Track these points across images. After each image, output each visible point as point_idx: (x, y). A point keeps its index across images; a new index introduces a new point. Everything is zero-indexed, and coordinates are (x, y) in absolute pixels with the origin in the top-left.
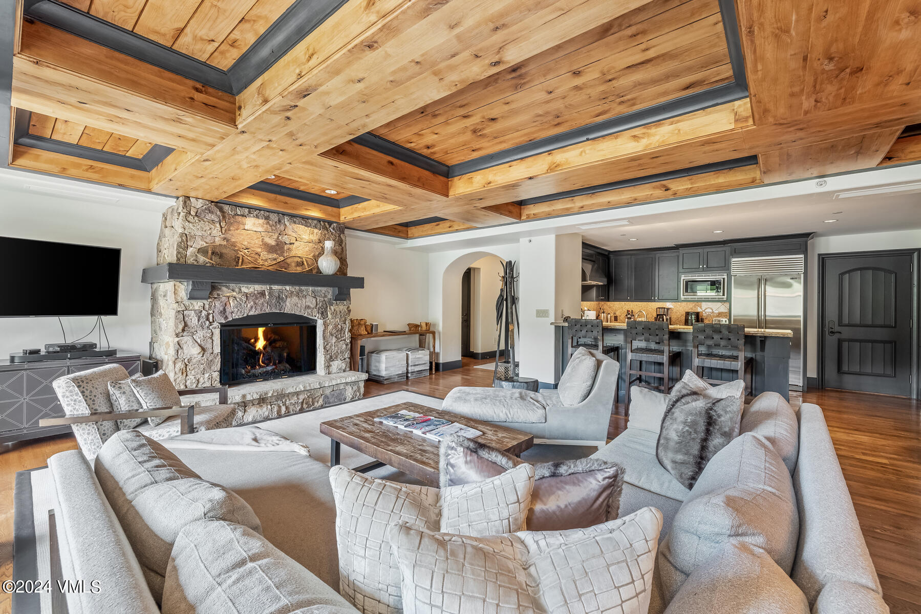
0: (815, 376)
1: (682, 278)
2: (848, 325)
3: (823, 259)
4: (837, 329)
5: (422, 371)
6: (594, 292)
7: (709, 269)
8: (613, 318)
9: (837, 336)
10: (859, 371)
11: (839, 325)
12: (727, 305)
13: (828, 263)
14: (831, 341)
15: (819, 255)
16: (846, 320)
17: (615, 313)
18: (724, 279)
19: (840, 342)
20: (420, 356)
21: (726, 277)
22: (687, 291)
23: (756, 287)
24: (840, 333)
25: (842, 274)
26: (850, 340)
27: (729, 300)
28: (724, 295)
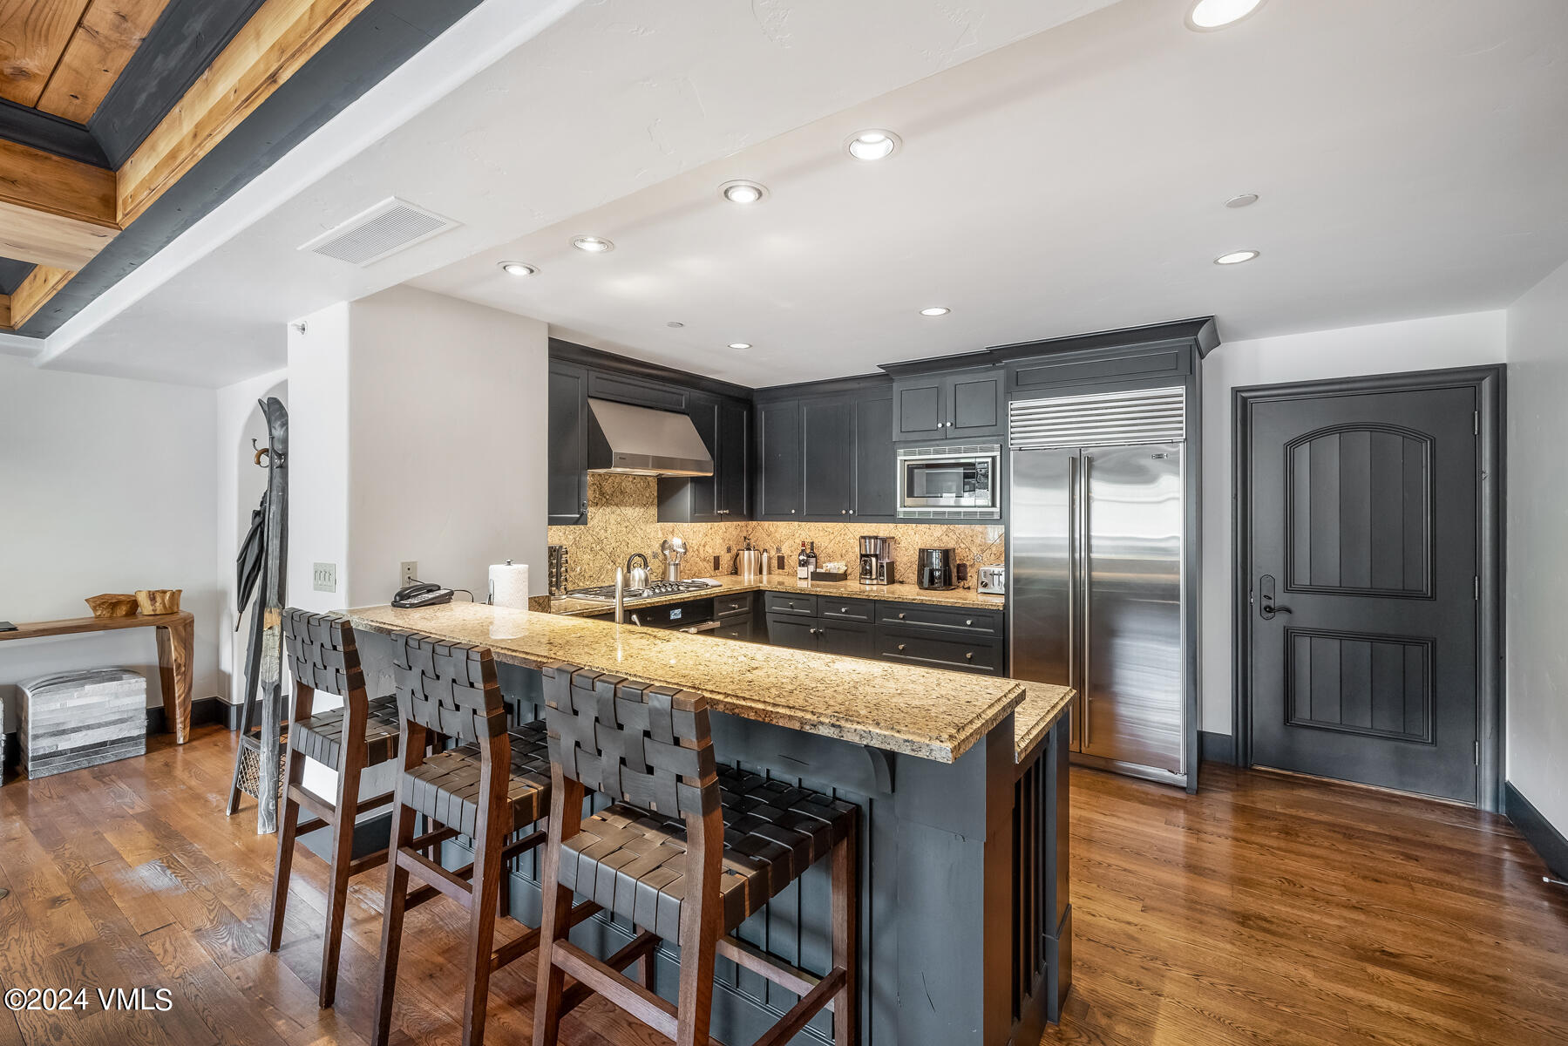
0: (1227, 730)
1: (899, 458)
2: (1311, 590)
3: (1245, 403)
4: (1281, 599)
5: (104, 744)
6: (687, 498)
7: (959, 433)
8: (775, 563)
9: (1280, 620)
10: (1338, 721)
11: (1287, 590)
12: (1000, 529)
13: (1259, 414)
14: (1268, 634)
15: (1236, 391)
16: (1303, 577)
17: (778, 550)
18: (994, 458)
19: (1289, 636)
20: (95, 700)
21: (997, 454)
22: (911, 494)
23: (1067, 482)
24: (1289, 611)
25: (1292, 445)
26: (1314, 633)
27: (1003, 519)
28: (994, 505)
